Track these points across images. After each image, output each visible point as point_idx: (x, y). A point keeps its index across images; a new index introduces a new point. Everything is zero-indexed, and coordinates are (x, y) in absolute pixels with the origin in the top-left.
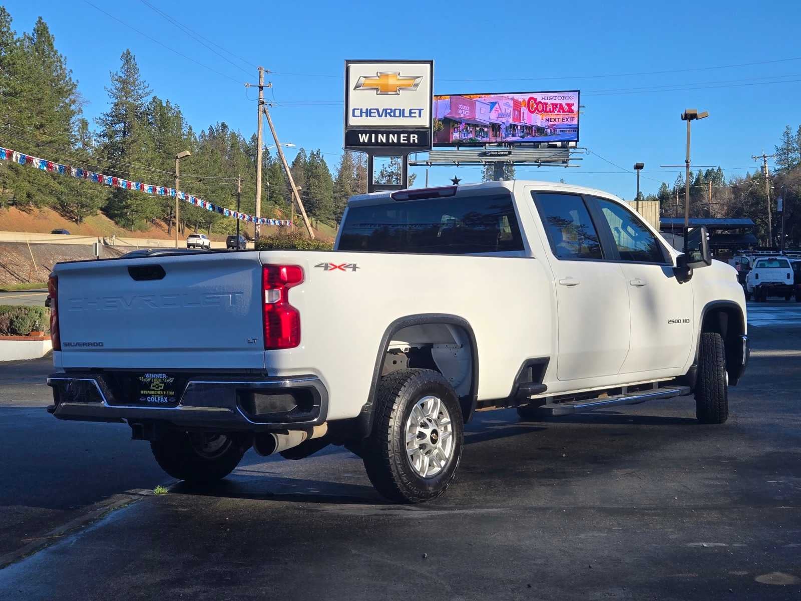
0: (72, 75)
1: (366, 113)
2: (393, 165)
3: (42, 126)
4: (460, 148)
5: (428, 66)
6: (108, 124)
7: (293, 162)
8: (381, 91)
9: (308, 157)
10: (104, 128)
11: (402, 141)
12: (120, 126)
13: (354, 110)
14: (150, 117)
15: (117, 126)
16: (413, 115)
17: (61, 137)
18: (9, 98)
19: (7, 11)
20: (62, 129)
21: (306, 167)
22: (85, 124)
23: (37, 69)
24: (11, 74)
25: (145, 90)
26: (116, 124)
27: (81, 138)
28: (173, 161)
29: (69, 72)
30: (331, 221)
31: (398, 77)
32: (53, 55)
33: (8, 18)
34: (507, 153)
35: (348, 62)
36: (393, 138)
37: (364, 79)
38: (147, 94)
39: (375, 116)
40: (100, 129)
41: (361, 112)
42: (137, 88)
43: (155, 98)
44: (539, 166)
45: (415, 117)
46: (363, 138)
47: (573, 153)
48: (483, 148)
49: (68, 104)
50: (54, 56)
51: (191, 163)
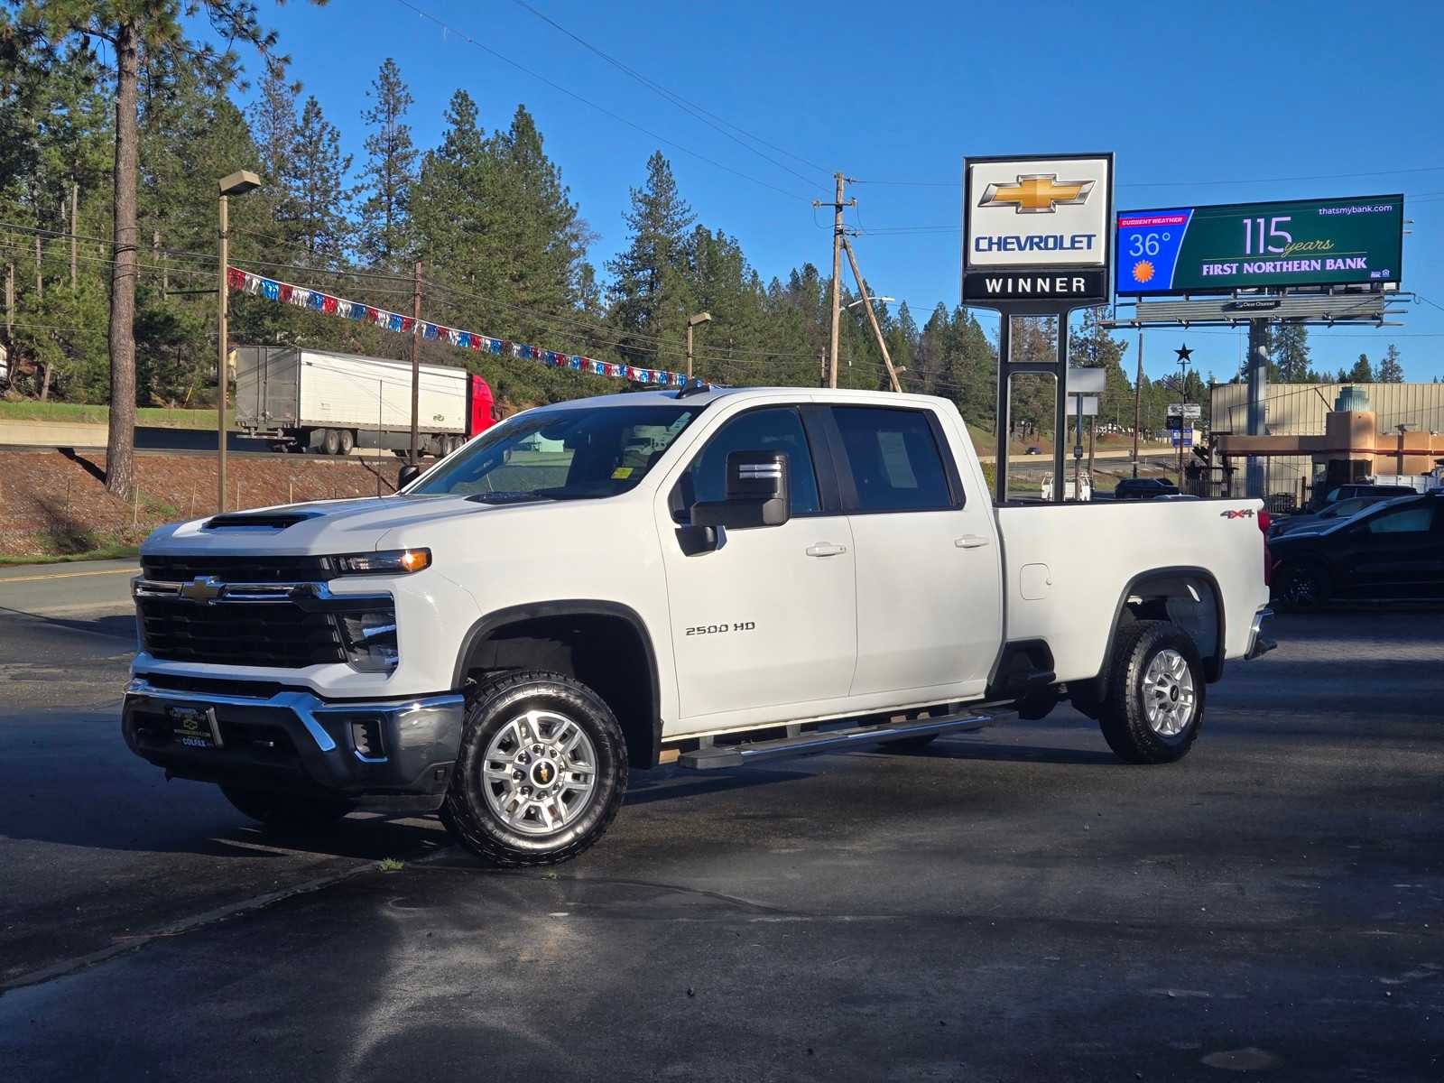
0: (569, 196)
1: (999, 244)
2: (1088, 328)
3: (522, 276)
4: (1191, 298)
5: (1104, 162)
6: (626, 271)
7: (926, 326)
8: (1024, 207)
9: (950, 317)
10: (621, 278)
11: (1058, 290)
12: (646, 273)
13: (978, 240)
14: (691, 258)
15: (641, 273)
16: (1077, 245)
17: (551, 293)
18: (471, 234)
19: (470, 98)
20: (552, 280)
21: (948, 333)
22: (588, 272)
23: (515, 187)
24: (477, 196)
25: (684, 215)
26: (639, 270)
27: (583, 295)
28: (726, 327)
29: (565, 191)
30: (987, 421)
31: (1053, 183)
32: (540, 164)
33: (471, 109)
34: (1273, 304)
35: (970, 160)
36: (1043, 285)
37: (996, 188)
38: (687, 222)
39: (1013, 249)
40: (613, 280)
41: (991, 243)
42: (671, 212)
43: (699, 227)
44: (1329, 325)
45: (1082, 248)
46: (993, 286)
47: (1391, 301)
48: (1231, 297)
49: (561, 242)
50: (542, 165)
51: (756, 331)
